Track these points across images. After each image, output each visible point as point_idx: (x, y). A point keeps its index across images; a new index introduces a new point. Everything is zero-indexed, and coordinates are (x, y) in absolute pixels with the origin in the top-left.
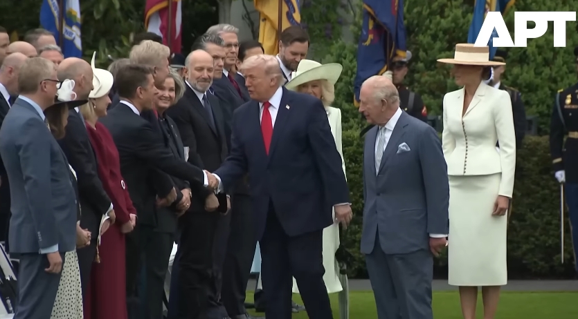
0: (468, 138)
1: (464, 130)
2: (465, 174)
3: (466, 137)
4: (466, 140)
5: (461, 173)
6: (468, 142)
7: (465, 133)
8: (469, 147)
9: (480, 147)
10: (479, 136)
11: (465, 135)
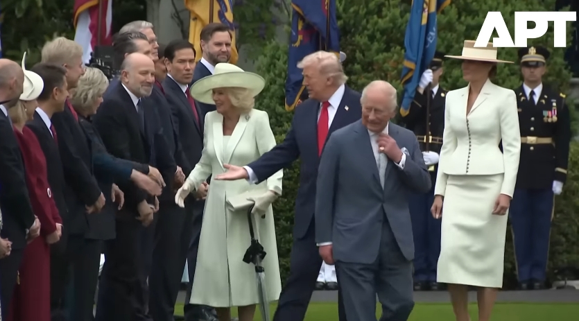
0: (472, 136)
1: (468, 128)
2: (468, 174)
3: (469, 135)
4: (470, 139)
5: (463, 172)
6: (471, 140)
7: (469, 132)
8: (473, 146)
9: (484, 146)
10: (484, 135)
11: (468, 133)
